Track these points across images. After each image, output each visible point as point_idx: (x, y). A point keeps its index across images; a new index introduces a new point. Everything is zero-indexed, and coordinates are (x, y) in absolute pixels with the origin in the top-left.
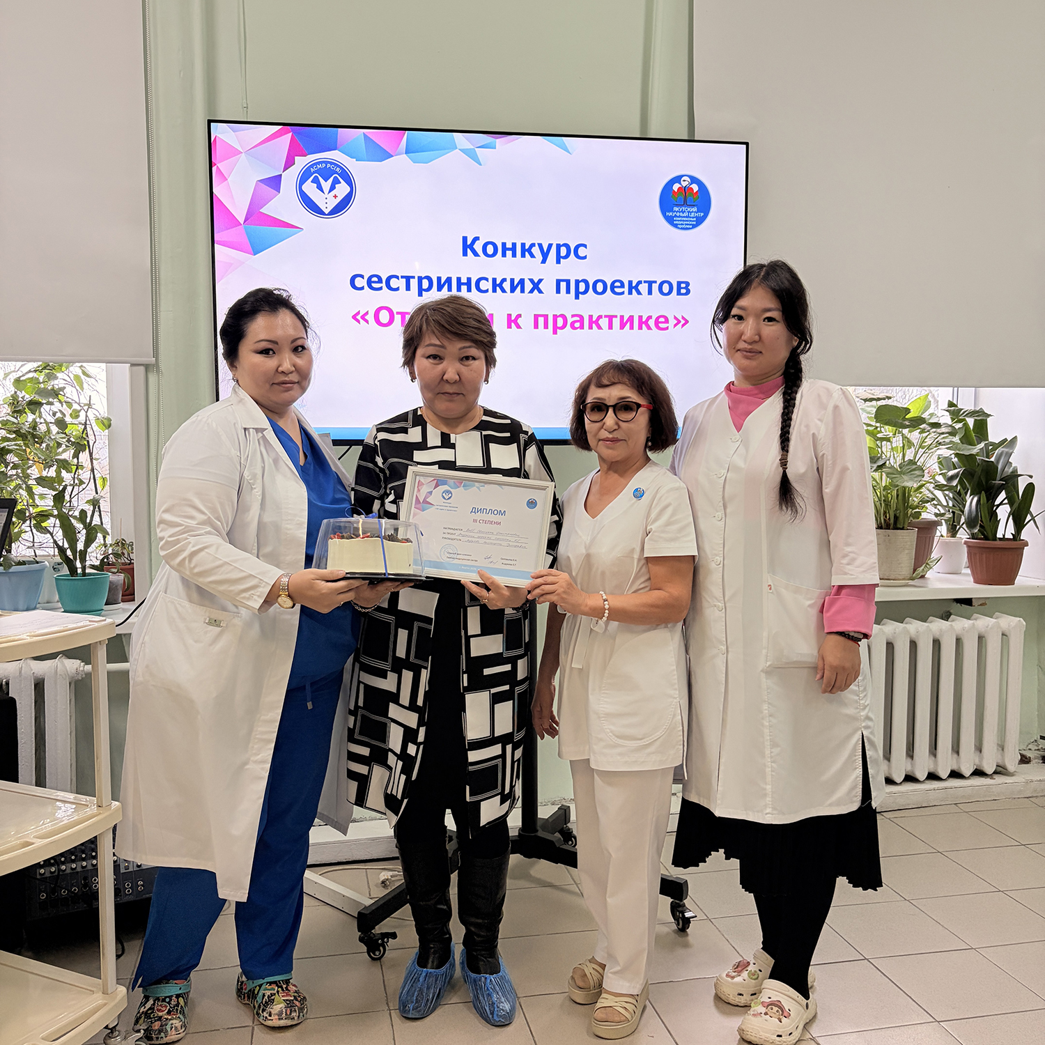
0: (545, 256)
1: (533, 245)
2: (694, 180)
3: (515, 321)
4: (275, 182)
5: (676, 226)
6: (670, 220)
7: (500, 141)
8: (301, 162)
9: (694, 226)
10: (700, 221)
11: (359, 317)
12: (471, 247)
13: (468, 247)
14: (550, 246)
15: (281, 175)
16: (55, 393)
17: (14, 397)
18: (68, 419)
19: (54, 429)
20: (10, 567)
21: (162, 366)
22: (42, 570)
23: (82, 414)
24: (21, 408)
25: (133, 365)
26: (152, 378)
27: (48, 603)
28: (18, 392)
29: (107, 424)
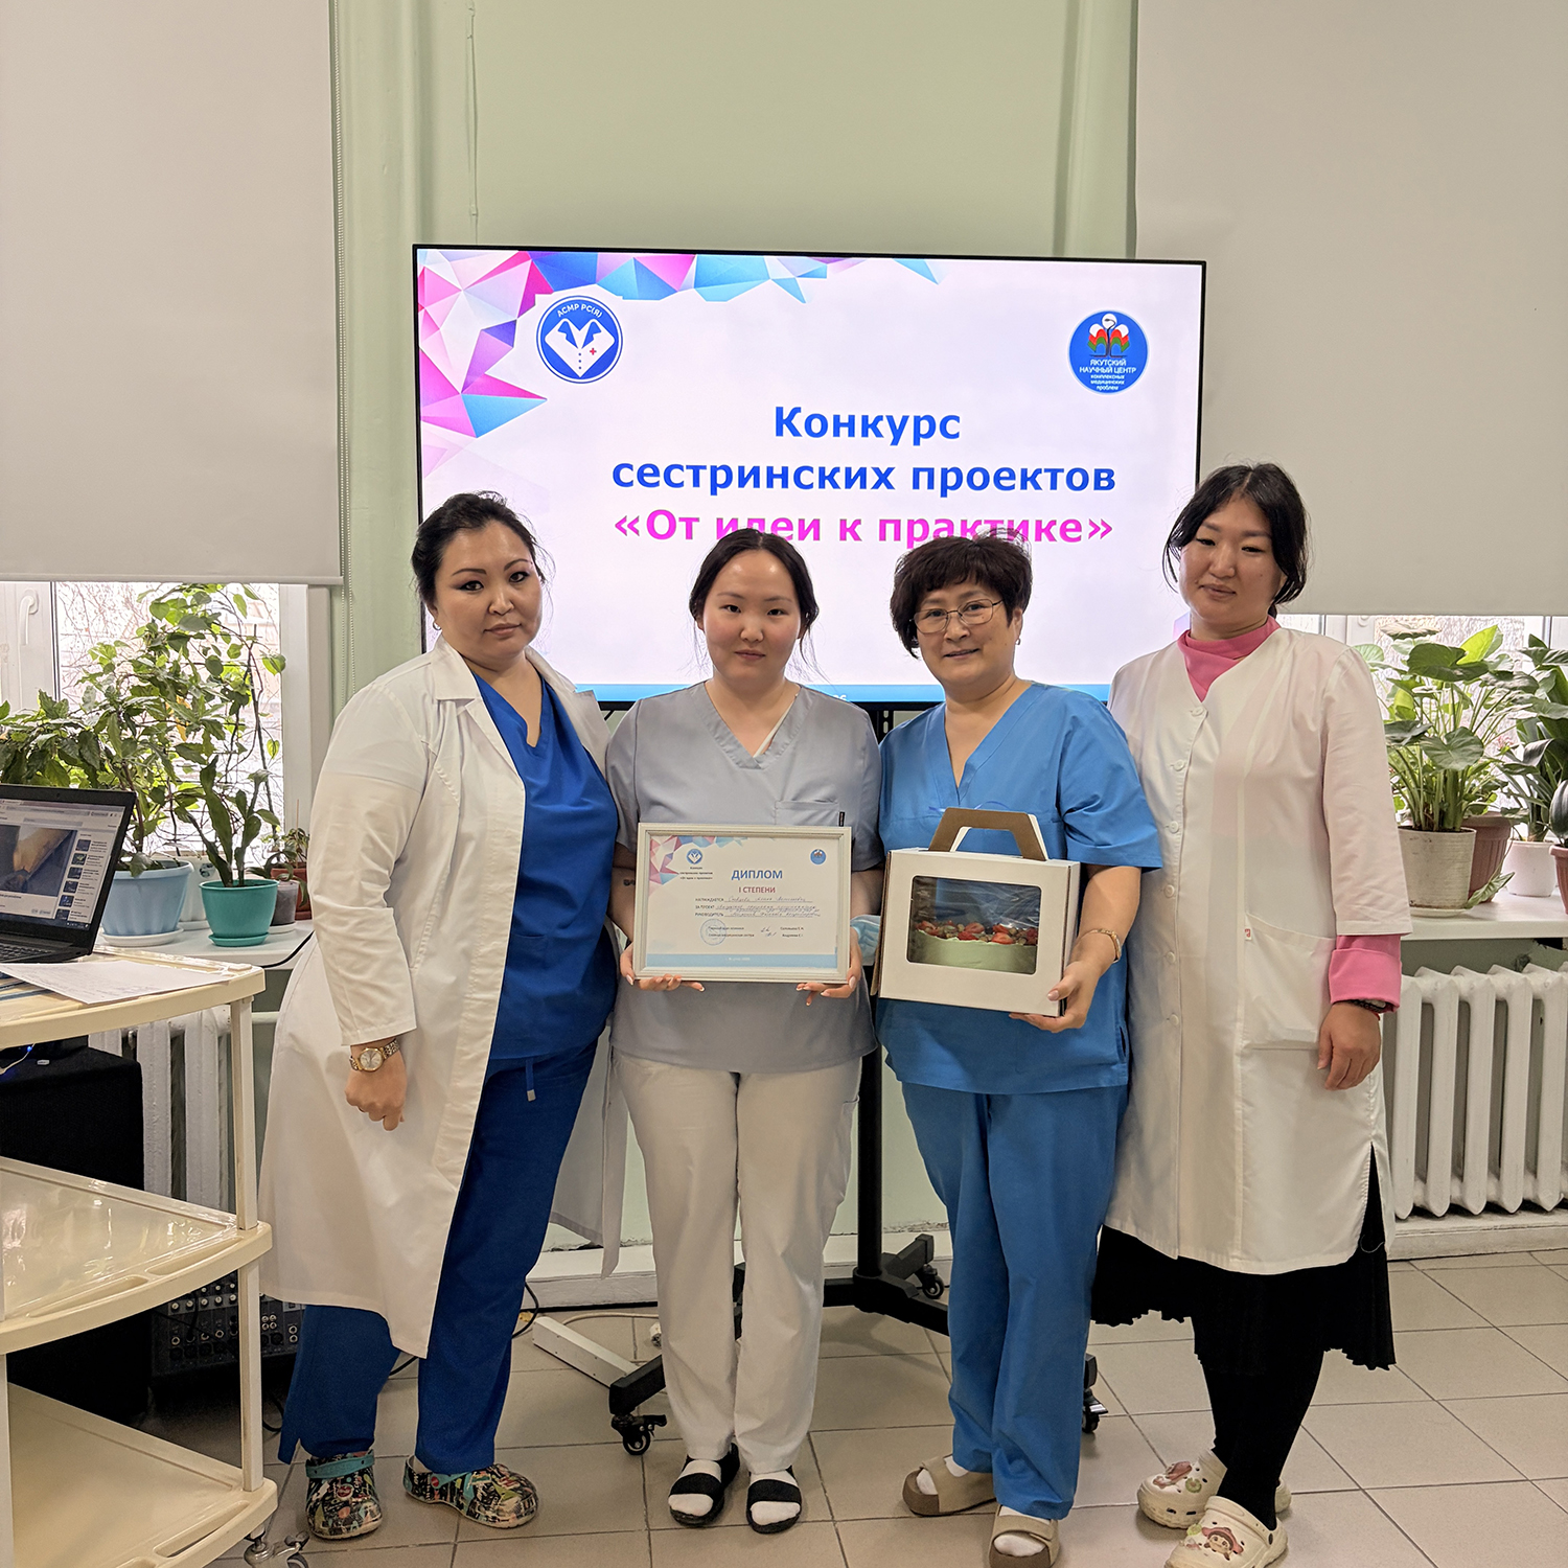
0: (897, 434)
1: (880, 418)
2: (1122, 319)
3: (852, 530)
4: (507, 332)
5: (1094, 387)
6: (1085, 379)
7: (833, 268)
8: (544, 302)
9: (1121, 388)
10: (1130, 380)
11: (625, 526)
12: (789, 422)
13: (783, 422)
14: (905, 419)
15: (515, 321)
16: (208, 622)
17: (152, 627)
18: (224, 658)
19: (204, 674)
20: (140, 872)
21: (353, 586)
22: (183, 877)
23: (244, 652)
24: (159, 643)
25: (311, 586)
26: (339, 605)
27: (193, 920)
28: (157, 621)
29: (278, 664)
